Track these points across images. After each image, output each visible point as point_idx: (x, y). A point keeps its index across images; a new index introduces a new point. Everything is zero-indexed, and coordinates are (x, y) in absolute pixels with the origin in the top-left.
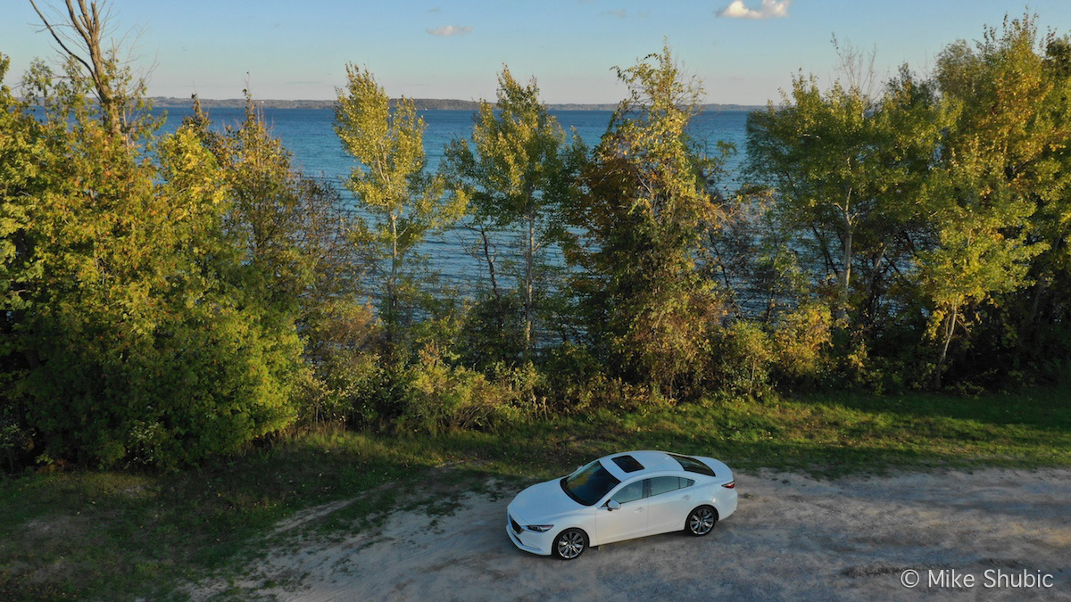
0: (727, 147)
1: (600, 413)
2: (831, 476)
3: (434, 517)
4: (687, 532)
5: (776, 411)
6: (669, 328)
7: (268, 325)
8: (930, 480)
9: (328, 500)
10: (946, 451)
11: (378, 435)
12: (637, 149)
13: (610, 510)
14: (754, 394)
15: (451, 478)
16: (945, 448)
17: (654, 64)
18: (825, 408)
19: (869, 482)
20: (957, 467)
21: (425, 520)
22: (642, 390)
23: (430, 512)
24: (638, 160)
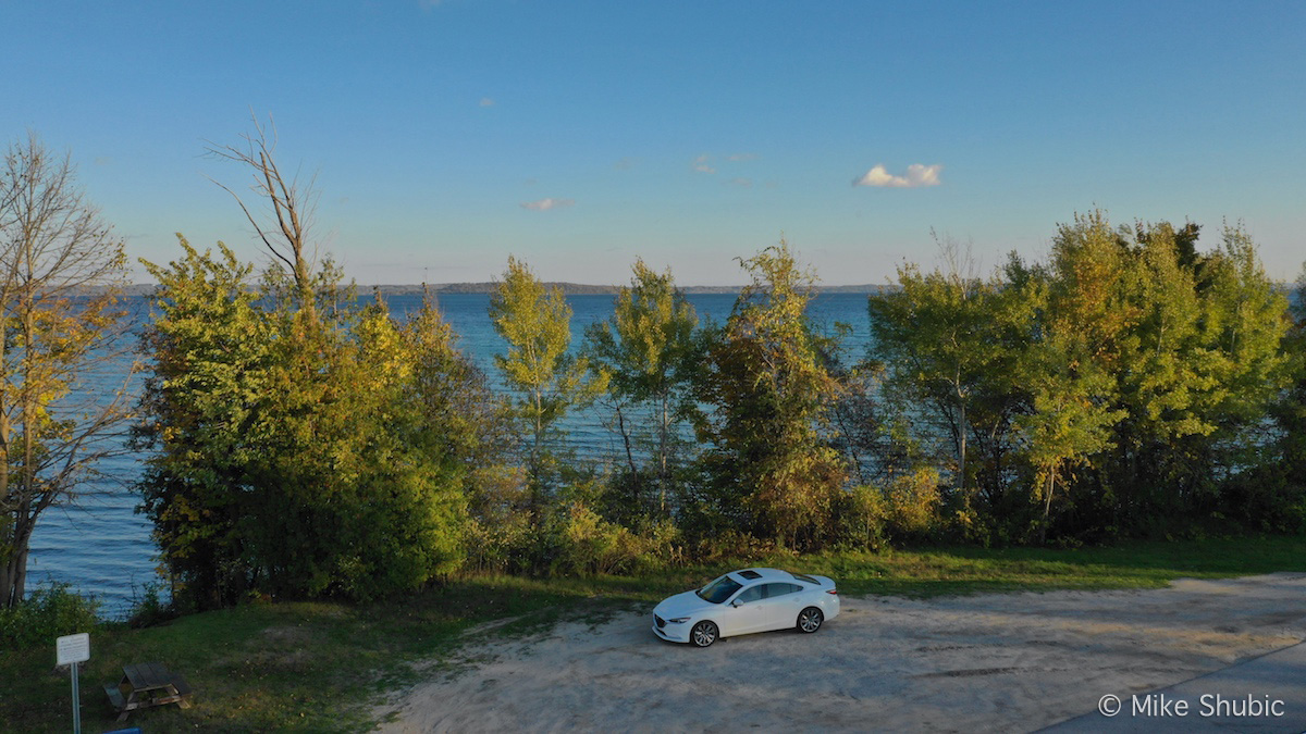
0: (843, 327)
1: (730, 561)
2: (923, 598)
3: (591, 625)
4: (798, 630)
5: (887, 558)
6: (791, 486)
7: (440, 481)
8: (1007, 598)
9: (502, 617)
10: (1028, 581)
11: (532, 577)
12: (760, 330)
13: (735, 607)
14: (870, 547)
15: (603, 603)
16: (1028, 579)
17: (773, 254)
18: (932, 556)
19: (955, 600)
20: (1031, 590)
21: (585, 627)
22: (769, 543)
23: (588, 623)
24: (761, 339)
